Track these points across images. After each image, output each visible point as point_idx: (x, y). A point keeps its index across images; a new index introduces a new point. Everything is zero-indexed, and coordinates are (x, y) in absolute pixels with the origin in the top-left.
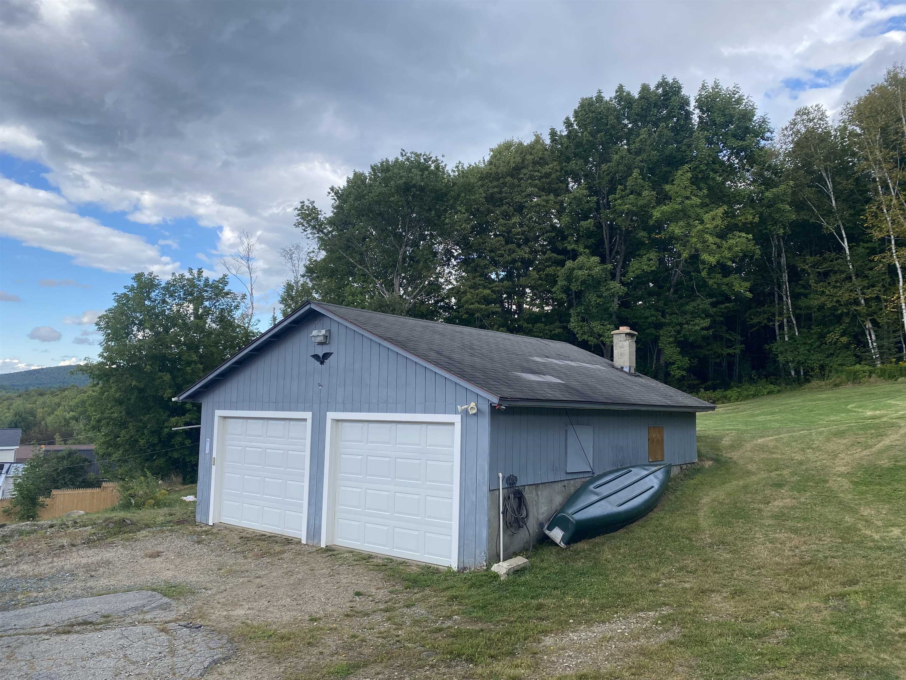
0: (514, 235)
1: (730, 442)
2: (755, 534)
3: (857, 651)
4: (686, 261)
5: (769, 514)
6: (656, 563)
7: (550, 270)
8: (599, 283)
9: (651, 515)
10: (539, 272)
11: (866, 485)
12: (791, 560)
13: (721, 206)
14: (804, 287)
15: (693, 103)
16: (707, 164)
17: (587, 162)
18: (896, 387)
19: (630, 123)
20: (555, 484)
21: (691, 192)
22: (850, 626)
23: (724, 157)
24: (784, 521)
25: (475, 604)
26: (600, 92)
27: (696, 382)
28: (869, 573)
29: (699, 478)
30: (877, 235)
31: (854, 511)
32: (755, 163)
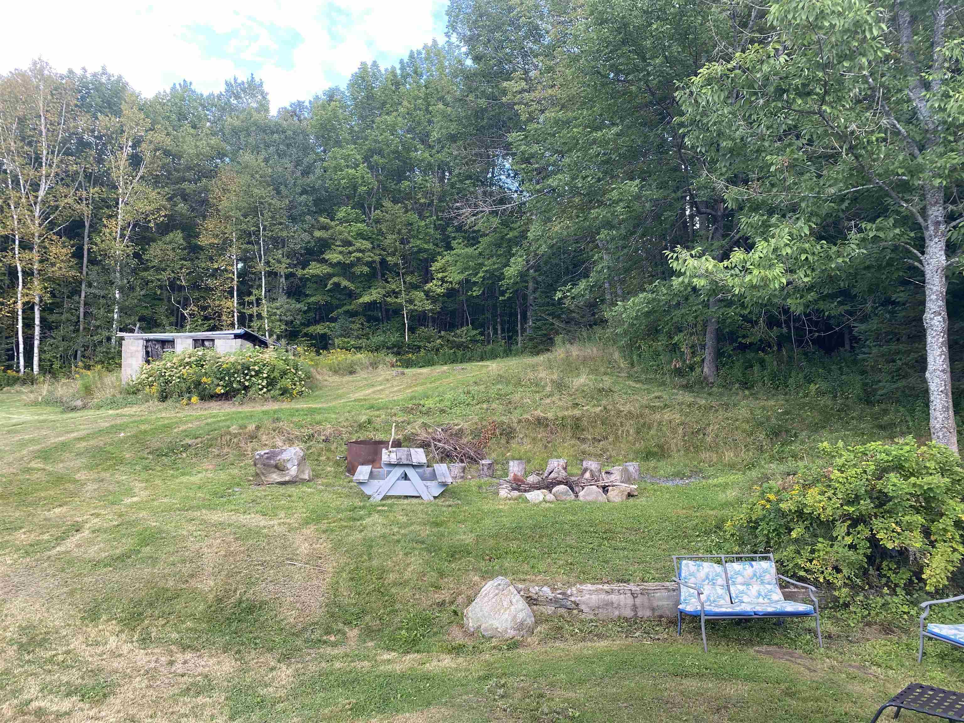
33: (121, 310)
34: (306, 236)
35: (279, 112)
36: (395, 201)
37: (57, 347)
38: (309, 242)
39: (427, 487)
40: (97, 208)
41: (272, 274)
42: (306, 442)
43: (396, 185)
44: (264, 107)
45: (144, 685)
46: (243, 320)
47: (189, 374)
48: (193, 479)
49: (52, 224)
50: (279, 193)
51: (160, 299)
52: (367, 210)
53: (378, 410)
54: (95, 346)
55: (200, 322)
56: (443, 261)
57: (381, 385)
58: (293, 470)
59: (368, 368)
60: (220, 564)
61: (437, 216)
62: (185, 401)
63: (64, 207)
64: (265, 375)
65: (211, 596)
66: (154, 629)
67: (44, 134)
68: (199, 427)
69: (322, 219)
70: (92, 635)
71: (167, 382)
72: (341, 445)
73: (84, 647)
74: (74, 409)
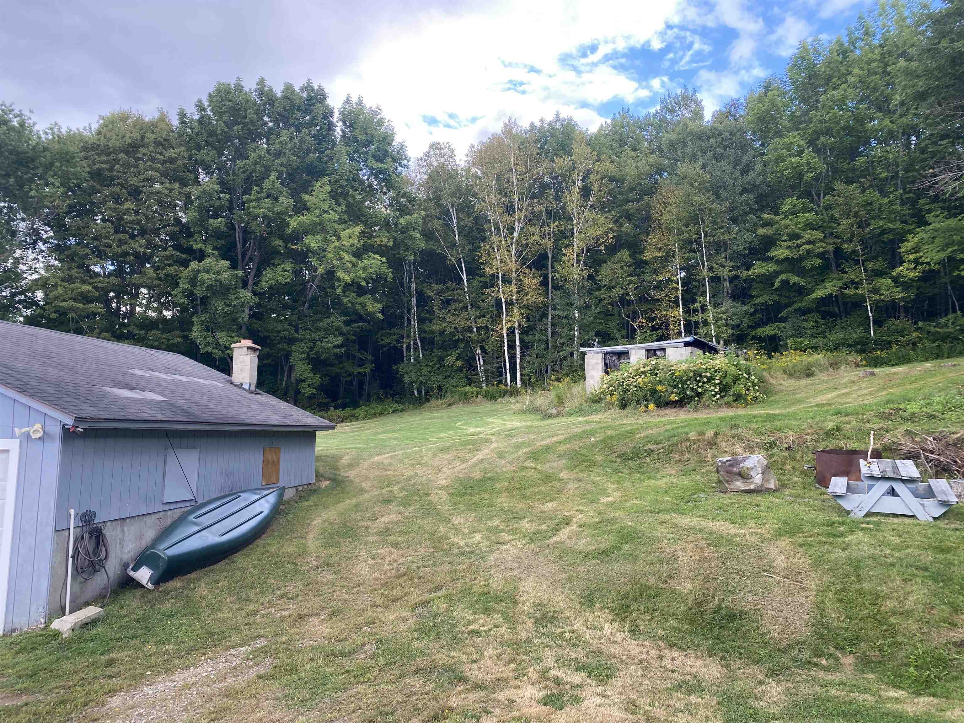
0: (126, 223)
1: (349, 461)
2: (359, 552)
3: (433, 654)
4: (322, 275)
5: (375, 531)
6: (256, 594)
7: (171, 270)
8: (228, 290)
9: (259, 542)
10: (157, 269)
11: (460, 496)
12: (389, 574)
13: (358, 225)
14: (429, 312)
15: (336, 115)
16: (347, 180)
17: (221, 155)
18: (497, 406)
19: (271, 122)
20: (148, 517)
21: (330, 206)
22: (429, 631)
23: (364, 175)
24: (387, 536)
25: (21, 673)
26: (239, 80)
27: (326, 400)
28: (451, 578)
29: (313, 498)
30: (489, 271)
31: (447, 521)
32: (392, 187)
33: (580, 328)
34: (749, 236)
35: (713, 116)
36: (849, 182)
37: (533, 364)
38: (753, 241)
39: (923, 505)
40: (557, 240)
41: (716, 280)
42: (767, 450)
43: (849, 163)
44: (698, 115)
45: (639, 674)
46: (690, 328)
47: (644, 383)
48: (658, 483)
49: (525, 260)
50: (718, 196)
51: (612, 315)
52: (815, 197)
53: (847, 415)
54: (561, 360)
55: (649, 333)
56: (916, 240)
57: (846, 387)
58: (758, 479)
59: (827, 369)
60: (696, 568)
61: (904, 189)
62: (643, 409)
63: (532, 244)
64: (717, 382)
65: (690, 599)
66: (642, 623)
67: (515, 184)
68: (659, 434)
69: (765, 216)
70: (590, 620)
71: (625, 391)
72: (806, 454)
73: (584, 629)
74: (551, 416)
